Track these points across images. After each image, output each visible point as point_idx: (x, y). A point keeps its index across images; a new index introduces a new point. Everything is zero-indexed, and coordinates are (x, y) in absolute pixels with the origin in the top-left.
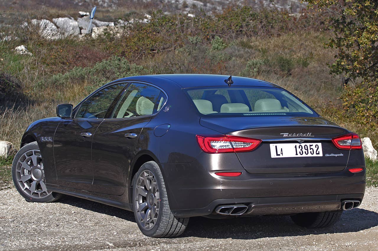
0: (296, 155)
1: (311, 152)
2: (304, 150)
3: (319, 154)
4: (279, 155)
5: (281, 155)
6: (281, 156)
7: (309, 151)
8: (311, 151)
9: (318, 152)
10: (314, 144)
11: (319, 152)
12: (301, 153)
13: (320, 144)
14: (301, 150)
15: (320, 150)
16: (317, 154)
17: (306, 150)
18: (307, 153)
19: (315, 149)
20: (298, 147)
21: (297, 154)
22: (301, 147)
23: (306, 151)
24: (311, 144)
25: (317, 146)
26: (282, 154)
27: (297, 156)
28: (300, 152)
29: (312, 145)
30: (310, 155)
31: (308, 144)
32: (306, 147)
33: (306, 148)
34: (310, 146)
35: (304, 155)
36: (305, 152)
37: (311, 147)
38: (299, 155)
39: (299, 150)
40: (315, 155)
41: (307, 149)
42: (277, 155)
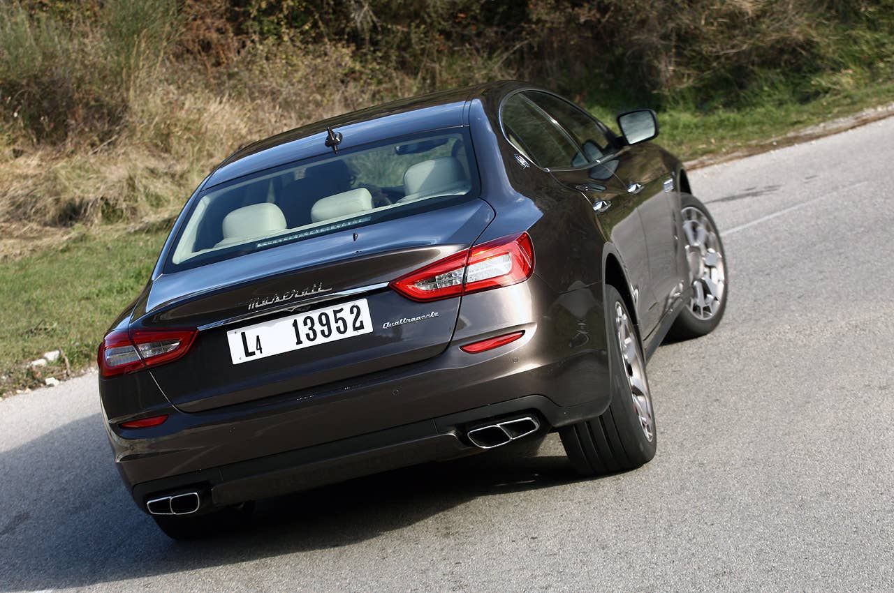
0: (297, 344)
1: (338, 328)
2: (318, 327)
3: (362, 327)
4: (253, 353)
5: (258, 352)
6: (258, 356)
7: (333, 325)
8: (337, 325)
9: (358, 324)
10: (347, 306)
11: (361, 322)
12: (312, 337)
13: (363, 304)
14: (311, 329)
15: (366, 316)
16: (355, 329)
17: (323, 325)
18: (326, 333)
19: (350, 319)
20: (300, 324)
21: (299, 342)
22: (309, 321)
23: (325, 328)
24: (337, 307)
25: (355, 310)
26: (260, 349)
27: (300, 346)
28: (308, 335)
29: (342, 310)
30: (335, 336)
31: (329, 311)
32: (323, 317)
33: (324, 322)
34: (336, 312)
35: (320, 340)
36: (323, 332)
37: (339, 315)
38: (306, 344)
39: (304, 330)
40: (351, 333)
41: (328, 324)
42: (248, 354)
